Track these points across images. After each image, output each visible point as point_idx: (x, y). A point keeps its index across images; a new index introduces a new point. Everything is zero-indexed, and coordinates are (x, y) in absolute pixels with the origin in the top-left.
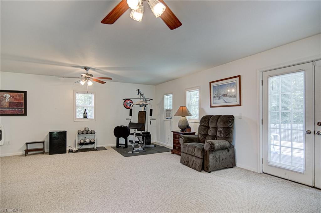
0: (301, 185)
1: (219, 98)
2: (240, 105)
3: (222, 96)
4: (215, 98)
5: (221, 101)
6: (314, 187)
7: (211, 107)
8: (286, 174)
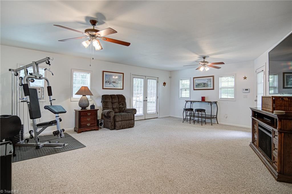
0: (142, 120)
1: (110, 83)
2: (123, 89)
3: (112, 82)
4: (106, 83)
5: (111, 85)
6: (145, 119)
7: (103, 88)
8: (138, 118)
